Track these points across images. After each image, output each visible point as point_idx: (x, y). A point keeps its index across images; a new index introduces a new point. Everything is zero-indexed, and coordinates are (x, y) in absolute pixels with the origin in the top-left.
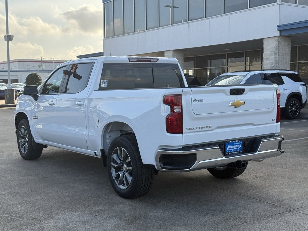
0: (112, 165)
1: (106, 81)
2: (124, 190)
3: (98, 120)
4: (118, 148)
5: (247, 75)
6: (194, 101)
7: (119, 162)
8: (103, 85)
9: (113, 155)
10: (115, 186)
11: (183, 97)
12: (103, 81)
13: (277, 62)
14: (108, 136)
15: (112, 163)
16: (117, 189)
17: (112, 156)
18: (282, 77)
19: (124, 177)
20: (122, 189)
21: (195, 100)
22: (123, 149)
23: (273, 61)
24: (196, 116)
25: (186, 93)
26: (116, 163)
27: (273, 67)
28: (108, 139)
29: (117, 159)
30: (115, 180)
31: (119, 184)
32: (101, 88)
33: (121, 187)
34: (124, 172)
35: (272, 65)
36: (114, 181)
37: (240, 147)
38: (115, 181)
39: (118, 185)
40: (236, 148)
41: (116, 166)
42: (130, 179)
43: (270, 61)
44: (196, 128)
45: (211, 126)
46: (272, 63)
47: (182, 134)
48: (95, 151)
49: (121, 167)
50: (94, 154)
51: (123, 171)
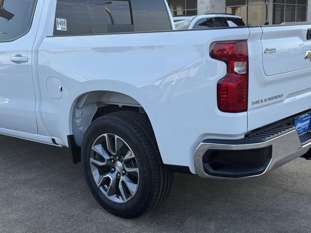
0: (93, 163)
1: (63, 20)
2: (121, 204)
3: (61, 88)
4: (105, 135)
5: (193, 19)
6: (265, 52)
7: (107, 157)
8: (59, 28)
9: (96, 147)
10: (102, 197)
11: (249, 44)
12: (59, 20)
13: (212, 6)
14: (78, 113)
15: (92, 160)
16: (106, 202)
17: (93, 148)
18: (228, 21)
19: (120, 183)
20: (115, 203)
21: (267, 50)
22: (116, 137)
23: (208, 5)
24: (268, 79)
25: (254, 36)
26: (102, 160)
27: (208, 12)
28: (79, 118)
29: (103, 152)
30: (100, 186)
31: (110, 194)
32: (57, 33)
33: (115, 199)
34: (117, 175)
35: (207, 9)
36: (99, 188)
37: (308, 124)
38: (101, 188)
39: (107, 196)
40: (304, 126)
41: (101, 164)
42: (133, 188)
43: (204, 5)
44: (265, 100)
45: (282, 95)
46: (208, 7)
47: (246, 112)
48: (53, 138)
49: (112, 165)
50: (52, 142)
51: (116, 172)
